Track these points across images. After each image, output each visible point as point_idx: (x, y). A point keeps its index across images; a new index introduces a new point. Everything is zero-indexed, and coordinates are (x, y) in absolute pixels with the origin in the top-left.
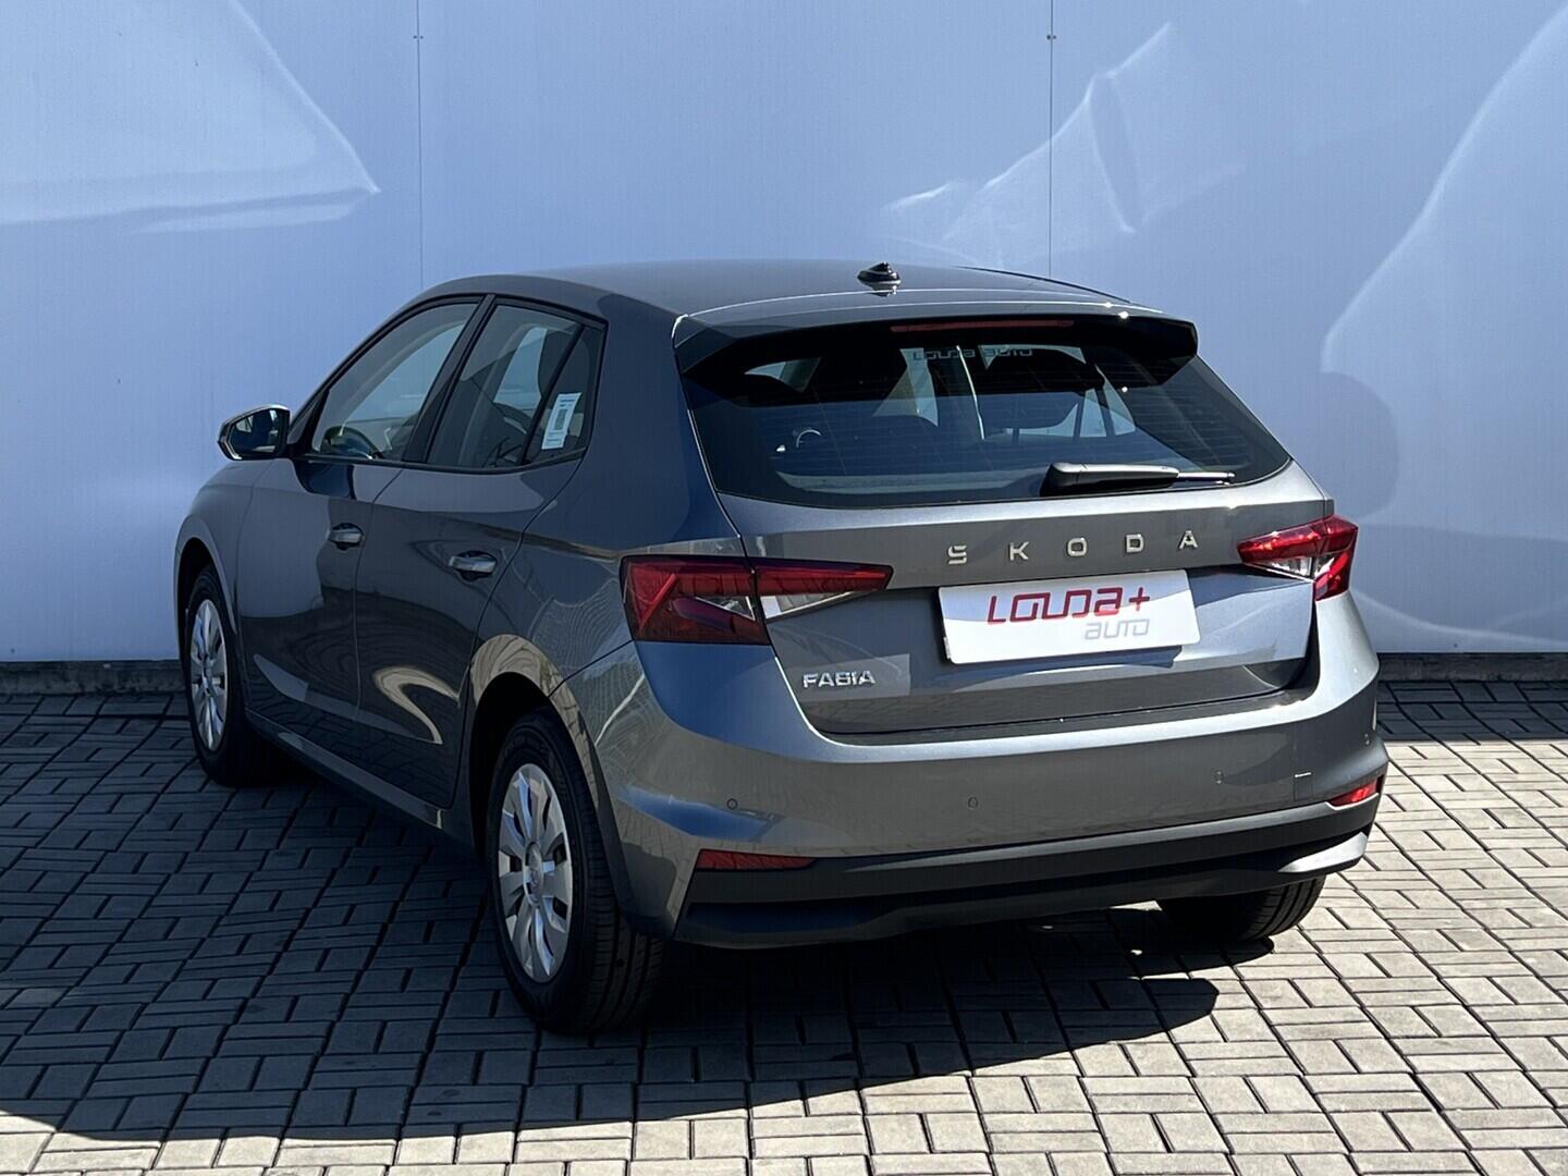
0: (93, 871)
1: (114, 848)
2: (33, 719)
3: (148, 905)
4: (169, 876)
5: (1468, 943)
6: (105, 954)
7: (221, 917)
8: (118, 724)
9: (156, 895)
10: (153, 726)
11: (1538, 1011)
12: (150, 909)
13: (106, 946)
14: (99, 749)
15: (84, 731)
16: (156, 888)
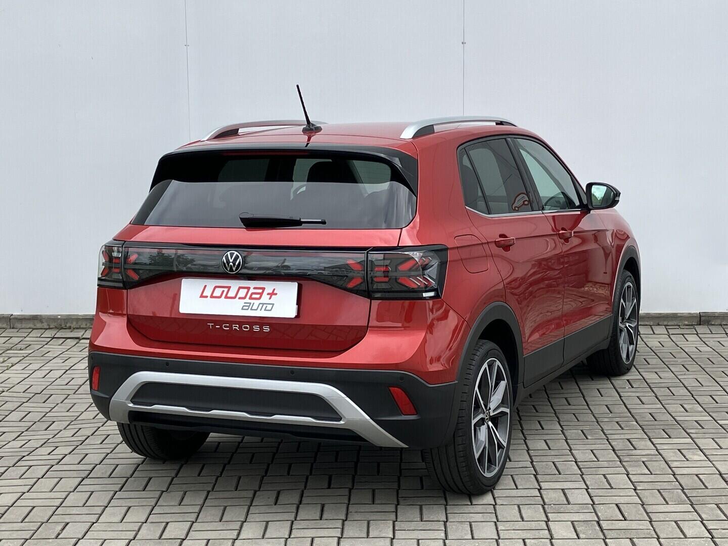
0: (27, 402)
1: (39, 392)
2: (27, 339)
3: (44, 416)
4: (58, 404)
5: (592, 437)
6: (19, 436)
7: (72, 421)
8: (61, 341)
9: (50, 412)
10: (75, 343)
11: (605, 464)
12: (44, 418)
13: (20, 433)
14: (49, 352)
15: (46, 344)
16: (50, 409)
